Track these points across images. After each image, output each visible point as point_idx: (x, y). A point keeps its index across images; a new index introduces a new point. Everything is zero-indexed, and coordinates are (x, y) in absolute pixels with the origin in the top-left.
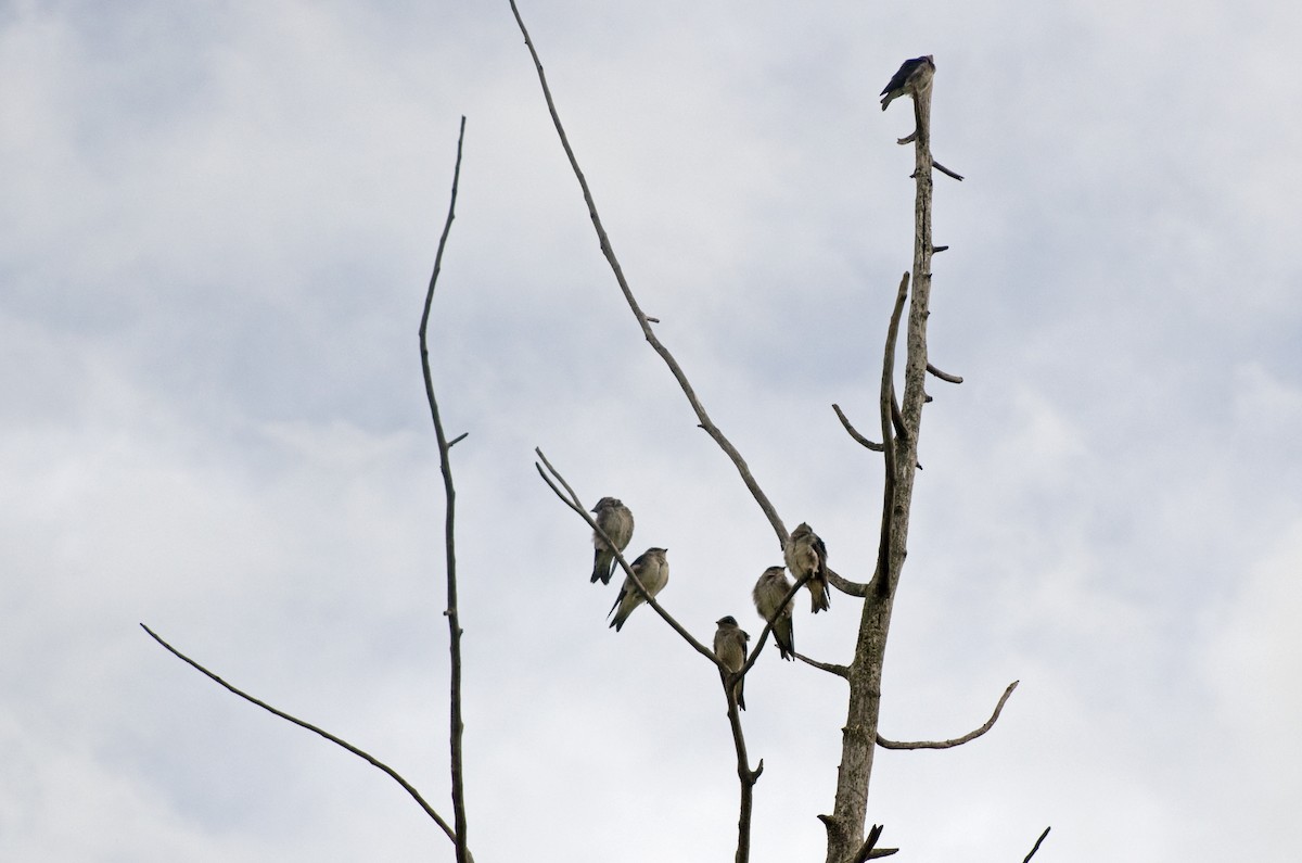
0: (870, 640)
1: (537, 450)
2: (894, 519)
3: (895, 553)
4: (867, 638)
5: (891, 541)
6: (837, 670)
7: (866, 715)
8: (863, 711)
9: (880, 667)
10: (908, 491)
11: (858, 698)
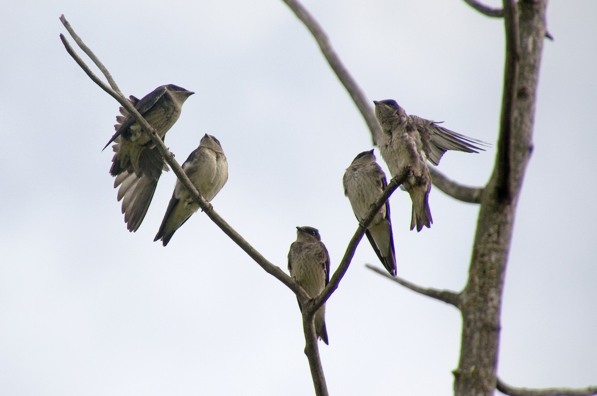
0: (486, 259)
1: (62, 19)
2: (517, 103)
3: (518, 147)
4: (483, 255)
5: (513, 131)
6: (446, 297)
7: (483, 354)
8: (479, 348)
9: (500, 292)
10: (534, 68)
11: (473, 333)
